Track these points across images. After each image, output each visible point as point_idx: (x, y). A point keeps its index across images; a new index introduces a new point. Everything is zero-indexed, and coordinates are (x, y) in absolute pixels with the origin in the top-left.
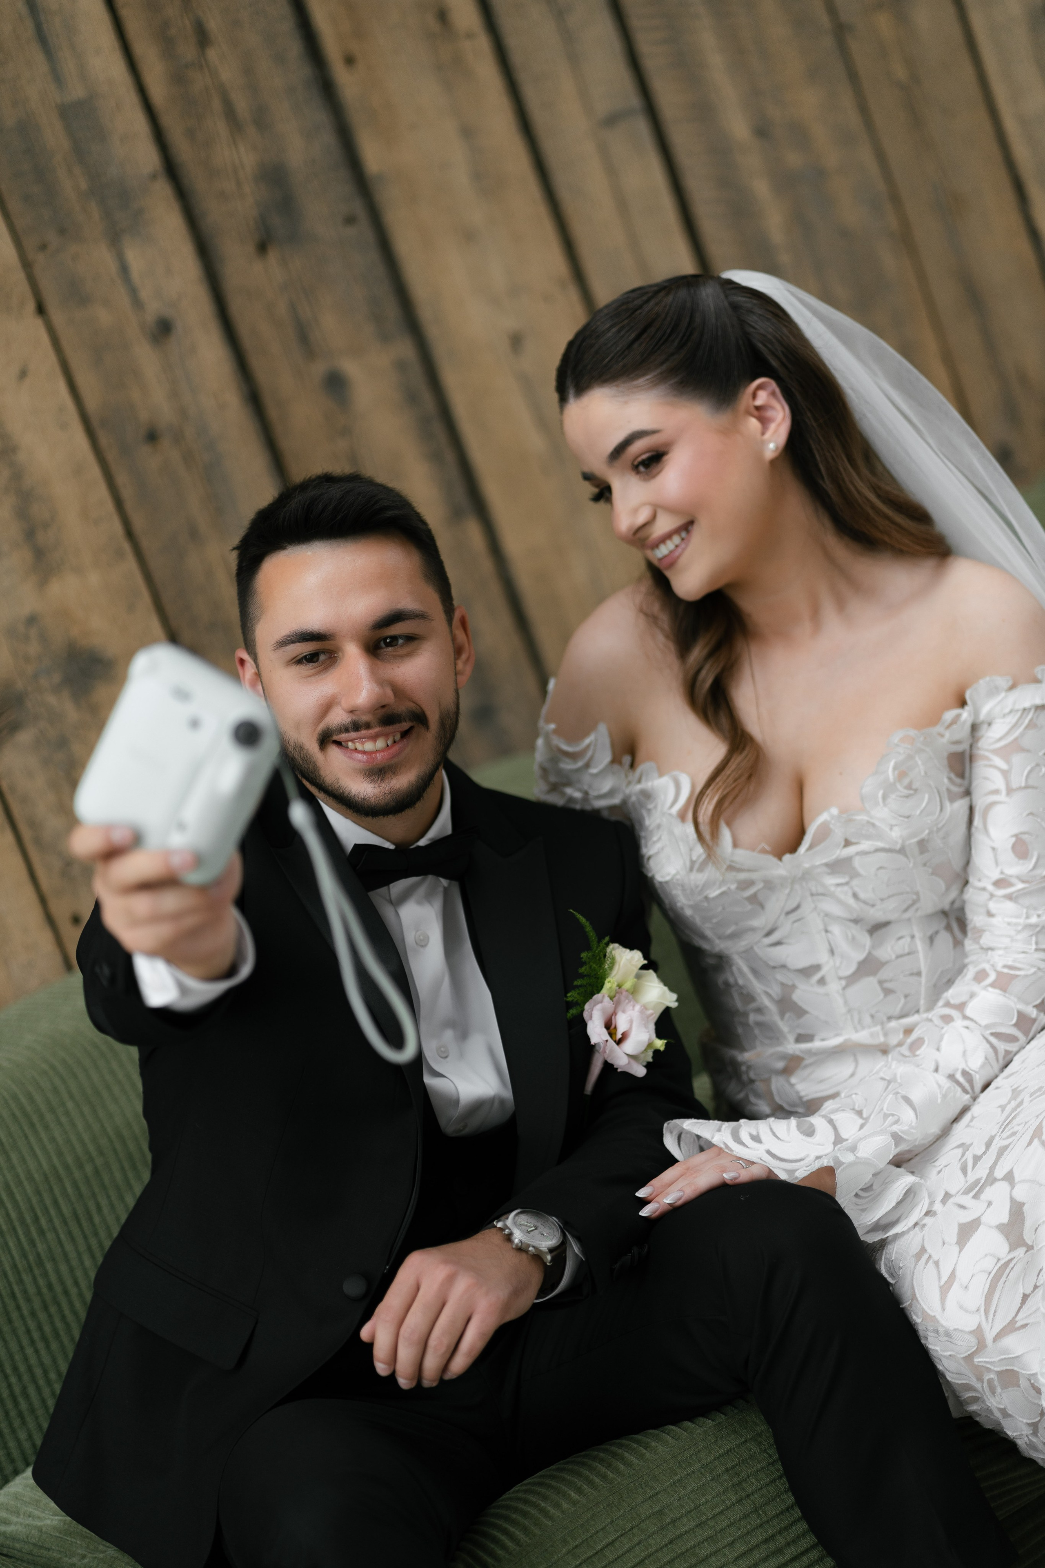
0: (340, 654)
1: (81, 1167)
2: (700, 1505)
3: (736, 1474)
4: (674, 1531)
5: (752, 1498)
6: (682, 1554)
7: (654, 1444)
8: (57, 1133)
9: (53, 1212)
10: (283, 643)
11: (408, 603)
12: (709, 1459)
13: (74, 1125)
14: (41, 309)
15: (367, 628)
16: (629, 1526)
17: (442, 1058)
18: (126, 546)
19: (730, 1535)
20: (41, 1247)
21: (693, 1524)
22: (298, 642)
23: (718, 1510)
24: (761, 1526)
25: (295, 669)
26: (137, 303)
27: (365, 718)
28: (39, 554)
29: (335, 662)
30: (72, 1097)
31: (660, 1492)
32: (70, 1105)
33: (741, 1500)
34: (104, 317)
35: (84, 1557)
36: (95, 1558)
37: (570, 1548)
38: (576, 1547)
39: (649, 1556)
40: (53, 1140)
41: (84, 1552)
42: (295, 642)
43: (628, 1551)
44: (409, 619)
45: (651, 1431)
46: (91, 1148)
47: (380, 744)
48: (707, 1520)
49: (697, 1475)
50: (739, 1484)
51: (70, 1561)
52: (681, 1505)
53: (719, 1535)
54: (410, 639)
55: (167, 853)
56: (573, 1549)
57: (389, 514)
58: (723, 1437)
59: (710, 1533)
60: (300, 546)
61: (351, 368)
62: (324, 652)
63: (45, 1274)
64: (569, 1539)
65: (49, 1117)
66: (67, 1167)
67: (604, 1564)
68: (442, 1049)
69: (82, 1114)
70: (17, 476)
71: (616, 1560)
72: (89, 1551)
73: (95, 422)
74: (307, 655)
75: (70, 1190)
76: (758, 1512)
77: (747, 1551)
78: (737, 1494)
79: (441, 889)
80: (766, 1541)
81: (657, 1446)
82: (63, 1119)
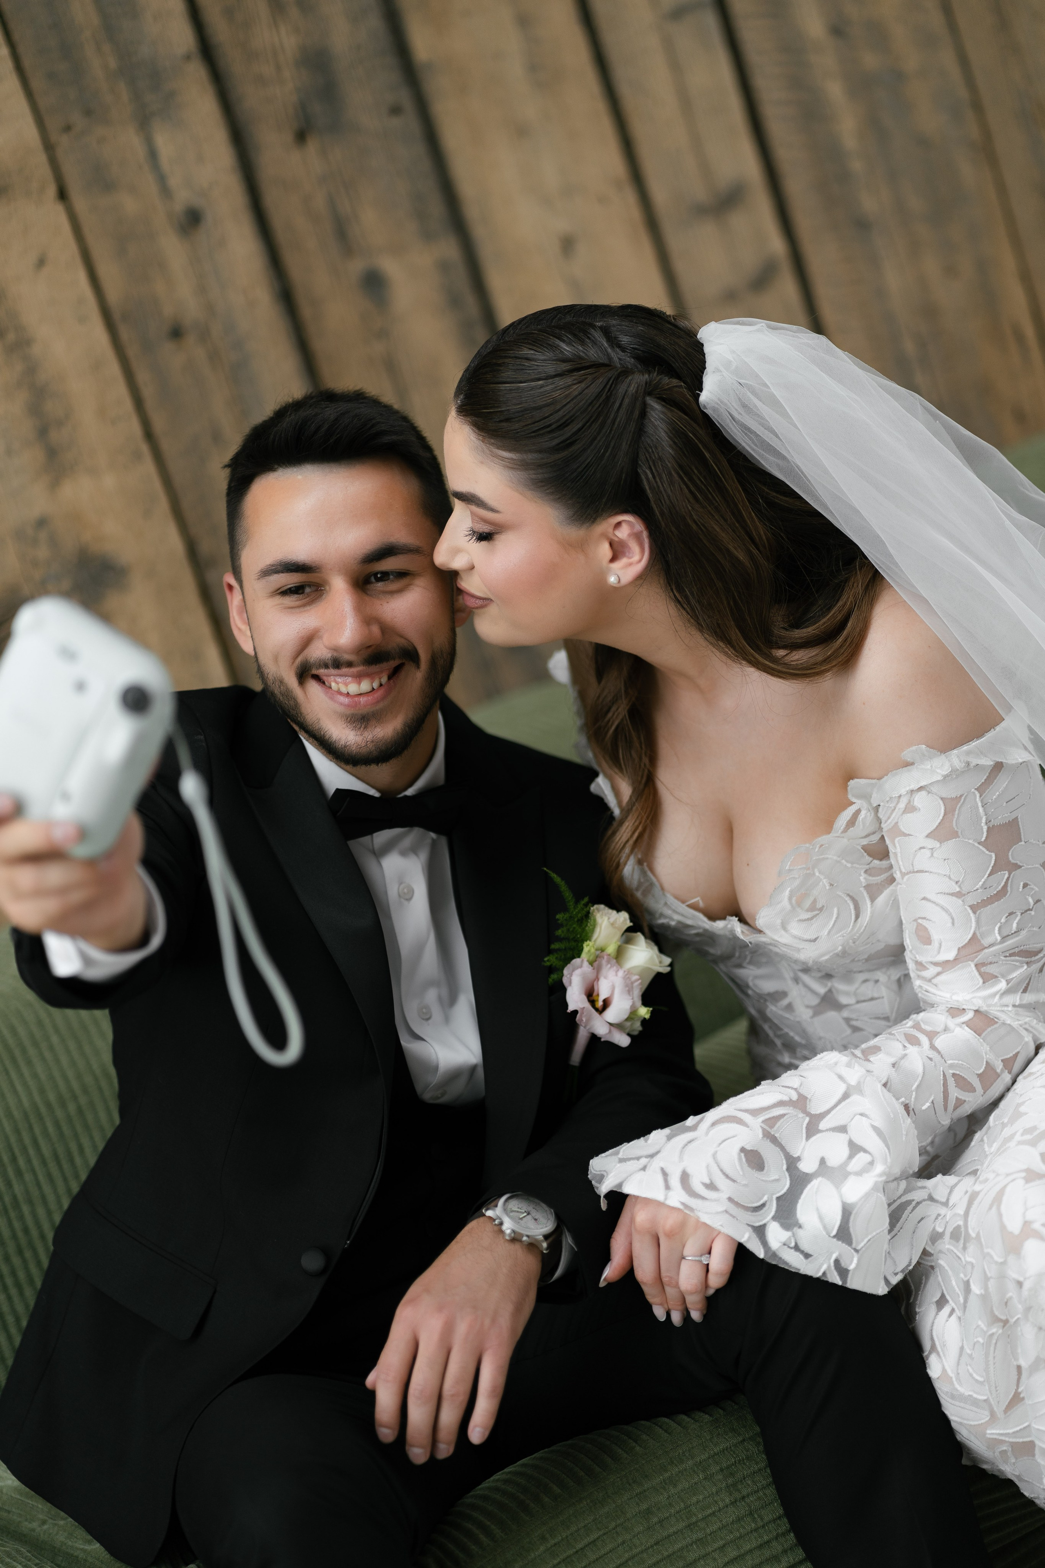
0: (327, 588)
1: (63, 1104)
2: (691, 1505)
3: (731, 1474)
4: (661, 1531)
5: (747, 1500)
6: (669, 1556)
7: (644, 1437)
8: (40, 1069)
9: (32, 1152)
10: (267, 572)
11: (402, 536)
12: (703, 1457)
13: (57, 1061)
14: (62, 195)
15: (356, 562)
16: (613, 1524)
17: (423, 1019)
18: (145, 448)
19: (722, 1539)
20: (18, 1189)
21: (682, 1525)
22: (282, 572)
23: (710, 1511)
24: (756, 1530)
25: (279, 600)
26: (166, 191)
27: (347, 657)
28: (52, 453)
29: (321, 596)
30: (57, 1030)
31: (648, 1489)
32: (55, 1039)
33: (736, 1501)
34: (130, 205)
35: (44, 1522)
36: (56, 1524)
37: (549, 1545)
38: (555, 1544)
39: (633, 1557)
40: (35, 1076)
41: (45, 1517)
42: (279, 572)
43: (611, 1551)
44: (402, 553)
45: (643, 1422)
46: (75, 1085)
47: (365, 686)
48: (697, 1522)
49: (690, 1473)
50: (734, 1485)
51: (30, 1526)
52: (670, 1504)
53: (709, 1538)
54: (402, 574)
55: (49, 824)
56: (552, 1546)
57: (386, 439)
58: (719, 1434)
59: (700, 1535)
60: (291, 469)
61: (390, 267)
62: (310, 584)
63: (21, 1218)
64: (548, 1536)
65: (32, 1052)
66: (49, 1105)
67: (584, 1564)
68: (424, 1010)
69: (68, 1051)
70: (31, 370)
71: (597, 1560)
72: (50, 1516)
73: (117, 316)
74: (292, 587)
75: (51, 1129)
76: (753, 1516)
77: (739, 1556)
78: (731, 1495)
79: (429, 841)
80: (760, 1547)
81: (648, 1440)
82: (48, 1055)
